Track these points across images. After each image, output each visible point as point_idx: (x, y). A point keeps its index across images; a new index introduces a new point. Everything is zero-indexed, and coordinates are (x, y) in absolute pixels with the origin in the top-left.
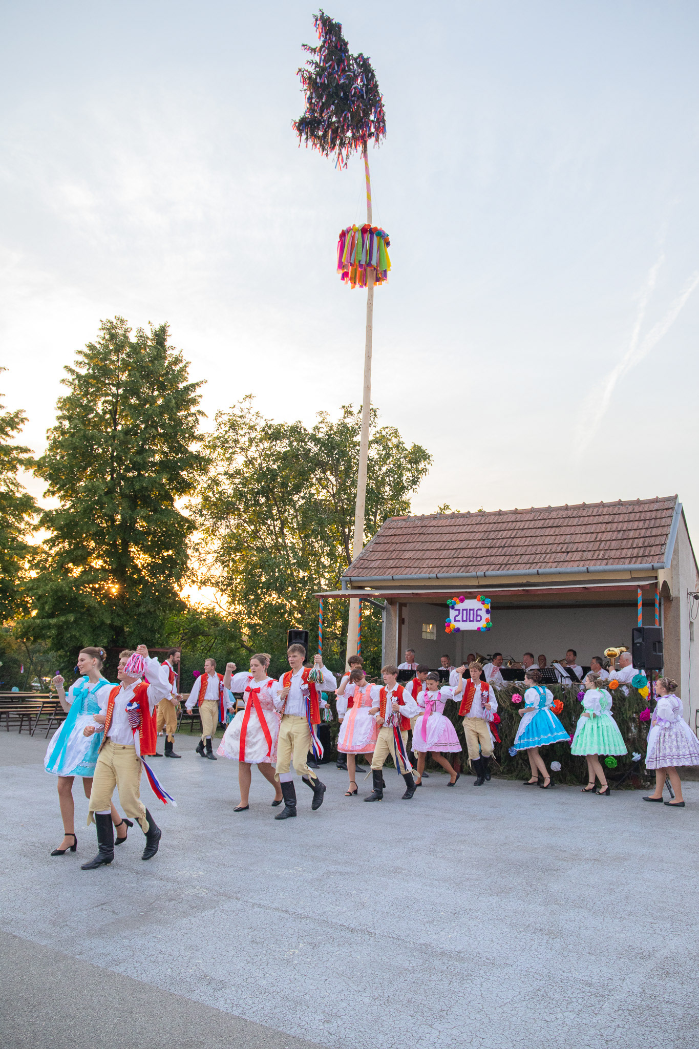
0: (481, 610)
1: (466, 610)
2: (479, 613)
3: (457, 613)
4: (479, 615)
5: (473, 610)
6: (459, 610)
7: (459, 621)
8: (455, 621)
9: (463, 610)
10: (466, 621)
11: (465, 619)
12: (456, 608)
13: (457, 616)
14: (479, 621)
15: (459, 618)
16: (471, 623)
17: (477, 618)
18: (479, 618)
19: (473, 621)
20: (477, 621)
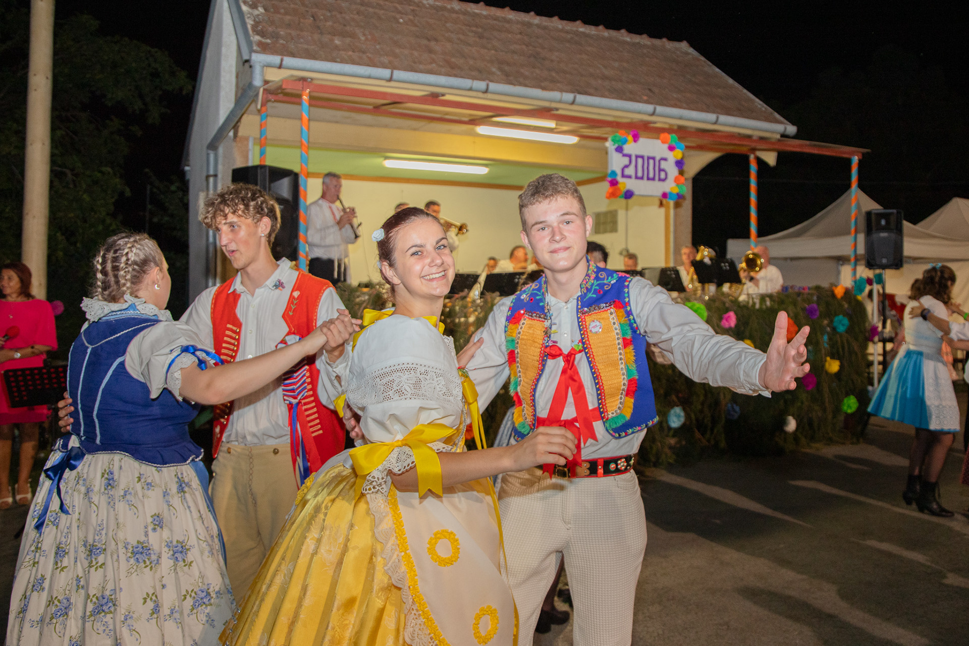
0: (665, 159)
1: (642, 157)
2: (664, 165)
3: (626, 161)
4: (663, 170)
5: (654, 158)
6: (630, 156)
7: (629, 177)
8: (623, 176)
9: (637, 157)
10: (642, 178)
11: (640, 174)
12: (626, 151)
13: (626, 166)
14: (664, 180)
15: (630, 171)
16: (650, 182)
17: (660, 175)
18: (663, 175)
19: (653, 179)
20: (660, 180)
